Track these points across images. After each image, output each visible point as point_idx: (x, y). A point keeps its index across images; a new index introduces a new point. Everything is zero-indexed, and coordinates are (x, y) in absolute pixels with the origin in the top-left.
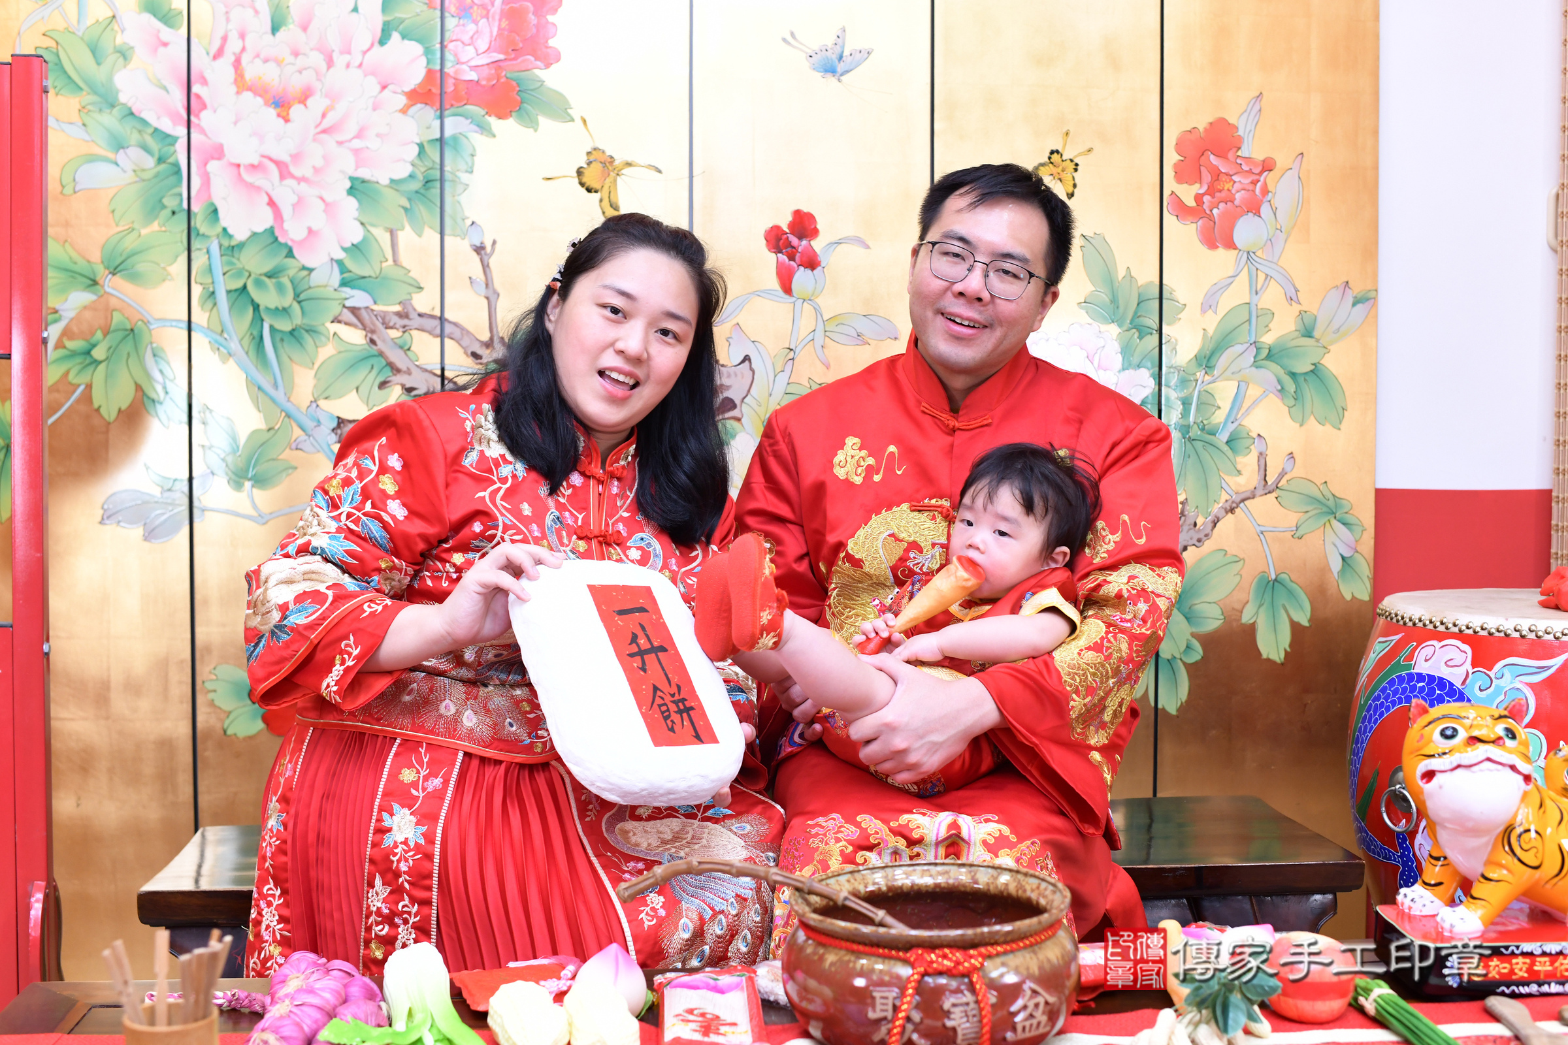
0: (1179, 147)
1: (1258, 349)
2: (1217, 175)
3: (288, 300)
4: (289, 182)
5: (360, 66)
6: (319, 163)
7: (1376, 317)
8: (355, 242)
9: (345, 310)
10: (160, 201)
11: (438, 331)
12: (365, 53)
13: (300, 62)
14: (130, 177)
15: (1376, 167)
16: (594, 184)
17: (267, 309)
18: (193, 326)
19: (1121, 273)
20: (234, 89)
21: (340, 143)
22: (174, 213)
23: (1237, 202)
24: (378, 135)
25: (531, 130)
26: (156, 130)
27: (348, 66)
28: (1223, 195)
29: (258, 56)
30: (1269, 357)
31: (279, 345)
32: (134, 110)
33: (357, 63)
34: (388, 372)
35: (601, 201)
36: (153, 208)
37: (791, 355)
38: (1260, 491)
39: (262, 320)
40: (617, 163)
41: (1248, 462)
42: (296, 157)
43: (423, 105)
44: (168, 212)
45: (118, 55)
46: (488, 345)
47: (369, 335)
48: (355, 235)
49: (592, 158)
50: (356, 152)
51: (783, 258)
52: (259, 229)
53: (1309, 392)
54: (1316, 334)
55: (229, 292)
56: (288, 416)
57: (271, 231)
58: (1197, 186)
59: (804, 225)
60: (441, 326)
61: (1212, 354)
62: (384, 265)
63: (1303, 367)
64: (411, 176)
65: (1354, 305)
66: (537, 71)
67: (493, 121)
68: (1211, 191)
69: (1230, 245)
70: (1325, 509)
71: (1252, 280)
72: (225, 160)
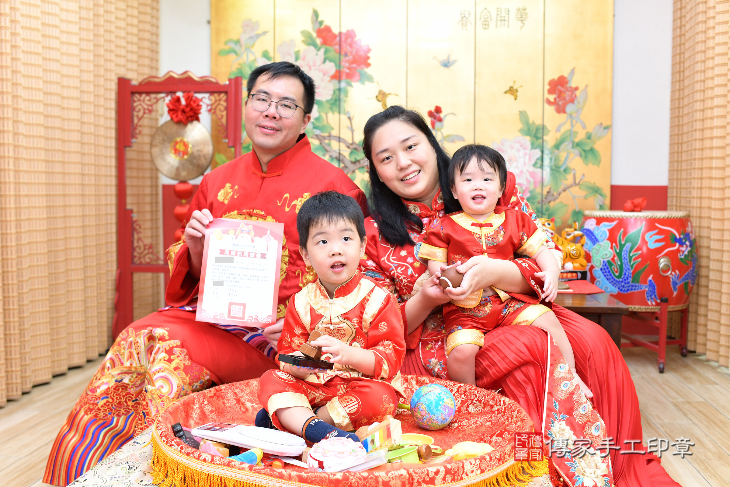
0: (549, 84)
1: (573, 143)
2: (561, 92)
5: (318, 69)
11: (338, 141)
16: (381, 100)
19: (531, 122)
23: (567, 100)
25: (364, 86)
28: (563, 98)
30: (577, 145)
35: (382, 104)
38: (574, 185)
40: (386, 94)
41: (570, 177)
43: (334, 80)
46: (352, 144)
47: (320, 142)
48: (317, 115)
49: (380, 93)
51: (433, 119)
53: (589, 155)
54: (592, 138)
58: (555, 95)
59: (438, 110)
60: (339, 139)
61: (559, 144)
62: (324, 123)
63: (587, 148)
64: (331, 99)
65: (604, 130)
66: (365, 69)
67: (353, 83)
68: (559, 97)
69: (564, 112)
70: (594, 191)
71: (572, 122)
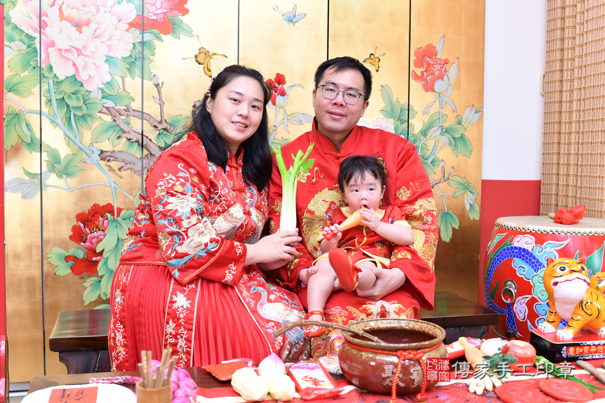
0: (415, 54)
1: (442, 129)
2: (429, 65)
3: (81, 103)
4: (81, 57)
5: (110, 12)
6: (93, 50)
7: (483, 118)
8: (108, 81)
9: (104, 108)
10: (29, 63)
11: (141, 117)
12: (112, 7)
13: (86, 9)
14: (16, 53)
15: (483, 64)
16: (202, 62)
17: (73, 107)
18: (42, 113)
19: (395, 100)
20: (59, 19)
21: (102, 42)
22: (34, 68)
23: (436, 75)
24: (117, 40)
25: (177, 40)
26: (27, 34)
27: (105, 12)
28: (431, 72)
29: (69, 6)
30: (446, 132)
31: (77, 121)
32: (17, 26)
33: (109, 11)
34: (120, 133)
35: (204, 68)
36: (26, 65)
37: (275, 128)
38: (442, 181)
39: (71, 111)
40: (210, 53)
41: (438, 170)
42: (84, 47)
43: (135, 28)
44: (32, 67)
45: (11, 3)
46: (160, 122)
47: (113, 118)
48: (108, 78)
49: (201, 51)
50: (108, 46)
52: (69, 75)
53: (460, 144)
54: (462, 123)
55: (57, 100)
56: (81, 149)
57: (74, 76)
58: (422, 68)
59: (280, 79)
60: (142, 115)
61: (427, 130)
62: (119, 90)
63: (457, 135)
64: (130, 56)
65: (475, 113)
66: (180, 17)
67: (162, 35)
68: (427, 71)
69: (433, 90)
70: (464, 187)
71: (441, 104)
72: (55, 47)
